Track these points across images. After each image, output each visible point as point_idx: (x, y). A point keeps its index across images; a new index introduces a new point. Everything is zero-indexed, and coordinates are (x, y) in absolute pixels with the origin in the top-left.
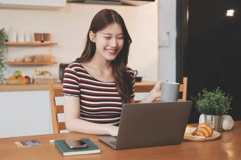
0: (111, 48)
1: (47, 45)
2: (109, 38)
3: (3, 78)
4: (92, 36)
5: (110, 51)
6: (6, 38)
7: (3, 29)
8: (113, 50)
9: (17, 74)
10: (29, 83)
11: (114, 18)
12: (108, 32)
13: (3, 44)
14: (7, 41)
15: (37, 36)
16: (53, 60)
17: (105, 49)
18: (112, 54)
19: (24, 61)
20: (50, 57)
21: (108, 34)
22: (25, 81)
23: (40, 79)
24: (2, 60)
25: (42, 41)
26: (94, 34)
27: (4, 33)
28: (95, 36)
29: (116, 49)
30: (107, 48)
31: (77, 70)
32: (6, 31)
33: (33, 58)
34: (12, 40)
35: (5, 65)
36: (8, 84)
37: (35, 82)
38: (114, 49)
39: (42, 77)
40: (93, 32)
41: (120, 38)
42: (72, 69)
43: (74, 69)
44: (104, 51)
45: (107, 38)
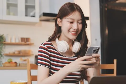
0: (74, 30)
1: (28, 45)
2: (72, 23)
3: (1, 63)
4: (59, 22)
5: (73, 32)
6: (4, 40)
7: (3, 35)
8: (75, 32)
9: (9, 61)
10: (16, 66)
11: (76, 8)
12: (72, 18)
13: (2, 43)
14: (5, 41)
15: (23, 39)
16: (31, 53)
17: (69, 31)
18: (74, 35)
19: (14, 53)
20: (29, 51)
21: (72, 19)
22: (14, 64)
23: (23, 64)
24: (1, 52)
25: (25, 42)
26: (61, 20)
27: (3, 37)
28: (62, 21)
29: (77, 31)
30: (70, 30)
31: (48, 47)
32: (5, 36)
33: (20, 52)
34: (8, 41)
35: (3, 56)
36: (4, 66)
37: (20, 65)
38: (75, 31)
39: (24, 62)
40: (60, 19)
41: (79, 23)
42: (45, 47)
43: (46, 47)
44: (68, 32)
45: (71, 22)
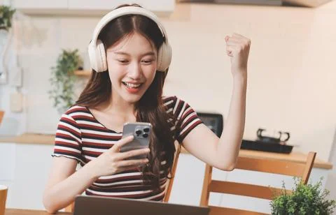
2: (126, 62)
7: (77, 51)
8: (134, 84)
11: (134, 24)
12: (121, 50)
17: (121, 82)
18: (132, 93)
21: (123, 54)
27: (77, 57)
29: (140, 82)
31: (77, 118)
38: (135, 81)
41: (146, 62)
42: (69, 117)
43: (73, 117)
44: (120, 85)
45: (123, 62)
